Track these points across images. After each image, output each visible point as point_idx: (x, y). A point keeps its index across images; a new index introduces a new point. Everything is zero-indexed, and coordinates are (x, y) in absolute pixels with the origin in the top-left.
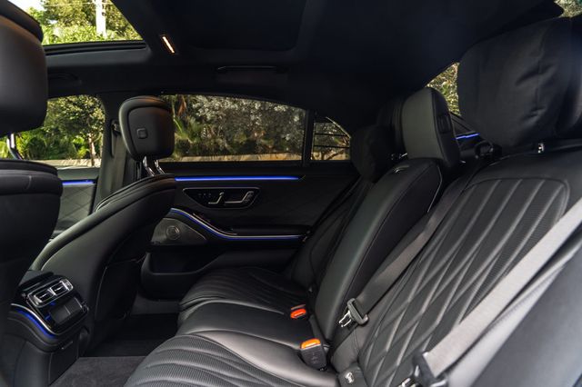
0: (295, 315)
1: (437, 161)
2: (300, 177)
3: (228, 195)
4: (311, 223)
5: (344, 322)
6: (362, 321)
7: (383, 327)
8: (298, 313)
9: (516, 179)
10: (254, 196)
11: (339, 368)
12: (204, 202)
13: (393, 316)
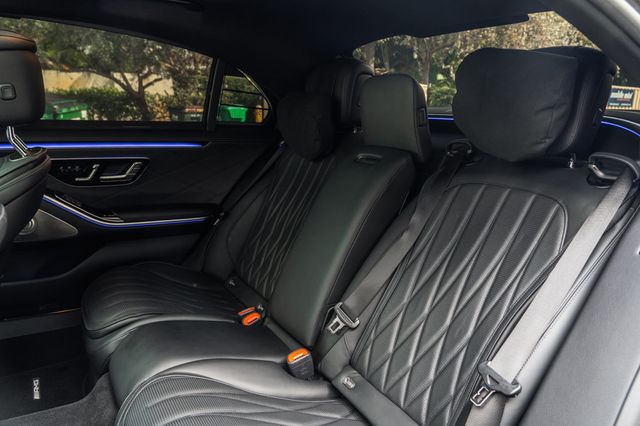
0: (247, 321)
1: (414, 155)
2: (203, 143)
3: (105, 167)
4: (217, 201)
5: (334, 328)
6: (354, 325)
7: (379, 330)
8: (250, 318)
9: (504, 188)
10: (142, 168)
11: (330, 374)
12: (69, 178)
13: (389, 317)
